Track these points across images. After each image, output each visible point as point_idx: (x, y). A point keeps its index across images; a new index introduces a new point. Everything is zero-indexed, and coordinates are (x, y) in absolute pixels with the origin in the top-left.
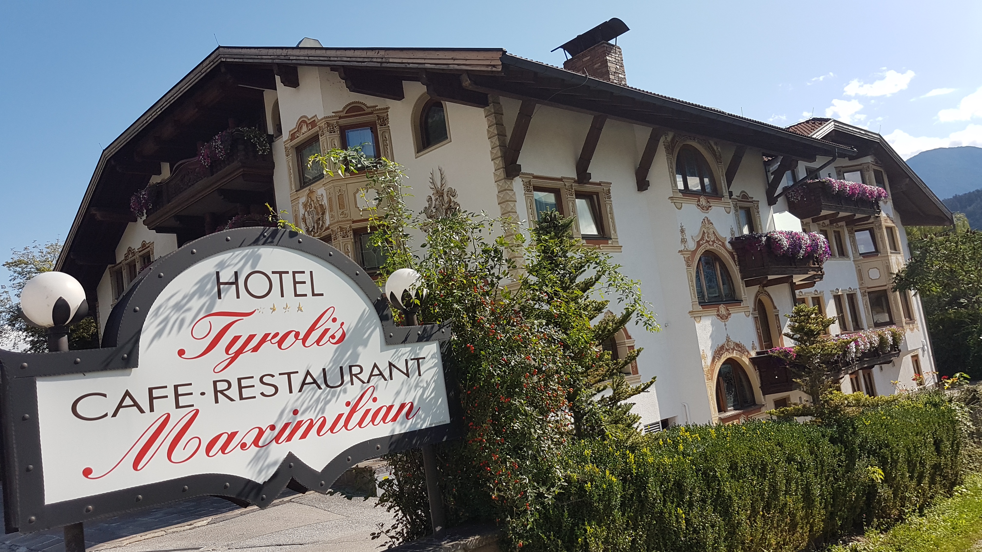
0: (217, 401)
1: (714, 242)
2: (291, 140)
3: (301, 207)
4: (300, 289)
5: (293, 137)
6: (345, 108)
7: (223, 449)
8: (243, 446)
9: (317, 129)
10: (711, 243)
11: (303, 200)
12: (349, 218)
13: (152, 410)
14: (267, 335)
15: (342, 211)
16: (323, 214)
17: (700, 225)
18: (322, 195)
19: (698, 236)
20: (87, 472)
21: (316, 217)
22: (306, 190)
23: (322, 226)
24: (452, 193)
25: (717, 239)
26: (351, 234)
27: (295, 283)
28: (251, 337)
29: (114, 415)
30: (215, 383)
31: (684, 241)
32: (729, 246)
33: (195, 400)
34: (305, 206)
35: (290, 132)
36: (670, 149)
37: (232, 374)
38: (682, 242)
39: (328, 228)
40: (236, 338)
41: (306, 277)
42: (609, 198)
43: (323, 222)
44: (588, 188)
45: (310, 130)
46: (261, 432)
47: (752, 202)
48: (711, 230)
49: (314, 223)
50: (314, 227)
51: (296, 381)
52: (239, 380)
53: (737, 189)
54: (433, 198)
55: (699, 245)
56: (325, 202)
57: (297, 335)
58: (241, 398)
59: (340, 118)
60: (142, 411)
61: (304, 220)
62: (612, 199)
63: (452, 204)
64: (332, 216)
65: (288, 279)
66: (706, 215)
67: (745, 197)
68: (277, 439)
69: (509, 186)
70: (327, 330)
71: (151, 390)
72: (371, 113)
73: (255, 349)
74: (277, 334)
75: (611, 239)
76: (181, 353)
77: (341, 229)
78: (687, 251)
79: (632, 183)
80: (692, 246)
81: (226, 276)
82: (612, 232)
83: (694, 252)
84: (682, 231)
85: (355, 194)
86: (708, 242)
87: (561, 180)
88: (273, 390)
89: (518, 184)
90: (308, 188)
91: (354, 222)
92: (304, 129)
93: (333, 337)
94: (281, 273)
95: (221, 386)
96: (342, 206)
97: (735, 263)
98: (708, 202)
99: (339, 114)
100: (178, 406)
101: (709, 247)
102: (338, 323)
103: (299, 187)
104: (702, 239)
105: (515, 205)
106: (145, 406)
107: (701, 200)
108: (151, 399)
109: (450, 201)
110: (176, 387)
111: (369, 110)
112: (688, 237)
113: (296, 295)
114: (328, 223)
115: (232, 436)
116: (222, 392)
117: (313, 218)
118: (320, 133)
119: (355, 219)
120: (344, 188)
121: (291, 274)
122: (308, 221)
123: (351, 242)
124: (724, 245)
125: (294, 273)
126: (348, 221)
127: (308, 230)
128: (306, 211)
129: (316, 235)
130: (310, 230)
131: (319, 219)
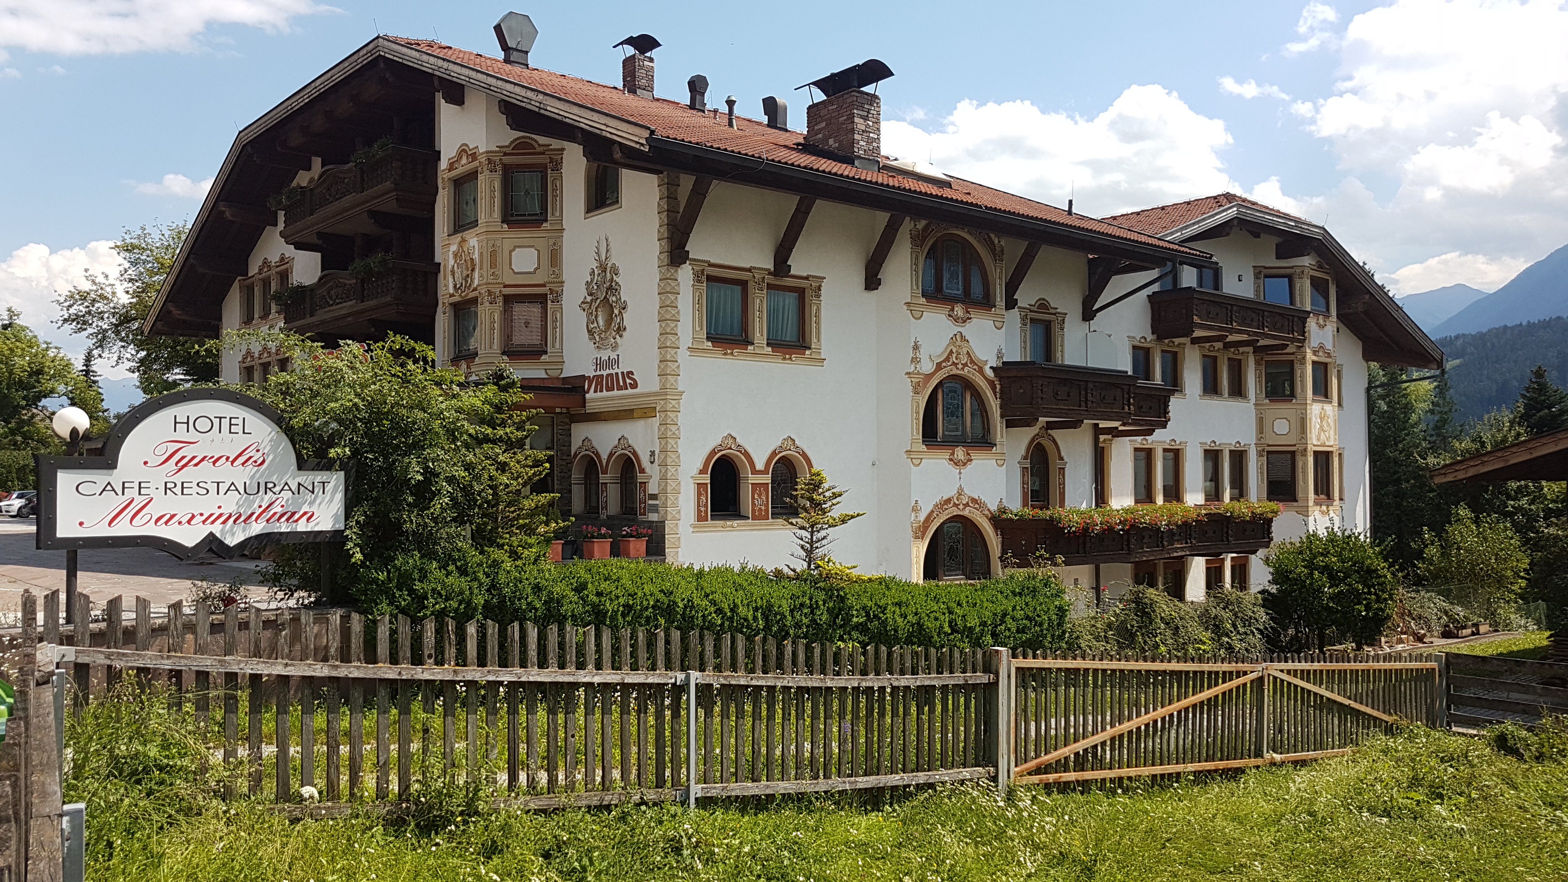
0: (166, 494)
1: (965, 365)
2: (450, 170)
3: (451, 256)
4: (234, 429)
5: (451, 167)
6: (512, 142)
7: (166, 523)
8: (180, 523)
9: (476, 163)
10: (960, 366)
11: (454, 248)
12: (500, 281)
13: (123, 494)
14: (205, 457)
15: (493, 270)
16: (473, 270)
17: (947, 341)
18: (474, 247)
19: (939, 356)
20: (81, 524)
21: (465, 273)
22: (458, 238)
23: (470, 285)
24: (615, 271)
25: (972, 362)
26: (500, 301)
27: (231, 425)
28: (194, 458)
29: (100, 494)
30: (166, 483)
31: (915, 360)
32: (990, 374)
33: (152, 492)
34: (455, 255)
36: (918, 240)
37: (178, 479)
38: (912, 361)
39: (475, 289)
40: (183, 458)
41: (240, 422)
42: (819, 296)
43: (472, 280)
44: (788, 282)
46: (193, 516)
47: (1055, 314)
48: (965, 350)
49: (462, 278)
50: (462, 285)
51: (223, 488)
52: (183, 483)
53: (1026, 297)
54: (596, 273)
55: (939, 366)
56: (476, 256)
57: (228, 458)
58: (182, 494)
59: (505, 154)
60: (117, 494)
61: (453, 273)
62: (821, 298)
63: (613, 284)
64: (481, 276)
65: (225, 423)
66: (960, 329)
67: (1043, 305)
68: (204, 522)
69: (672, 275)
70: (250, 458)
71: (124, 483)
72: (543, 153)
73: (196, 465)
74: (213, 457)
75: (810, 348)
76: (146, 463)
77: (490, 293)
78: (918, 373)
79: (859, 278)
80: (927, 367)
81: (182, 418)
82: (814, 340)
83: (929, 377)
84: (916, 347)
85: (510, 252)
86: (954, 364)
87: (749, 270)
88: (205, 492)
89: (685, 273)
90: (461, 234)
92: (464, 161)
93: (255, 462)
94: (220, 418)
95: (169, 485)
96: (493, 265)
97: (995, 395)
98: (968, 312)
99: (504, 150)
100: (140, 494)
101: (955, 372)
102: (260, 453)
103: (451, 232)
104: (947, 359)
105: (676, 298)
106: (120, 492)
107: (956, 309)
108: (124, 488)
109: (612, 280)
110: (140, 483)
111: (541, 149)
112: (923, 355)
113: (230, 432)
114: (476, 283)
115: (173, 516)
116: (170, 489)
117: (462, 272)
118: (480, 169)
119: (507, 283)
120: (498, 243)
121: (228, 419)
122: (456, 275)
124: (981, 371)
125: (231, 418)
126: (499, 283)
127: (455, 286)
128: (456, 262)
129: (463, 294)
130: (458, 286)
131: (468, 276)
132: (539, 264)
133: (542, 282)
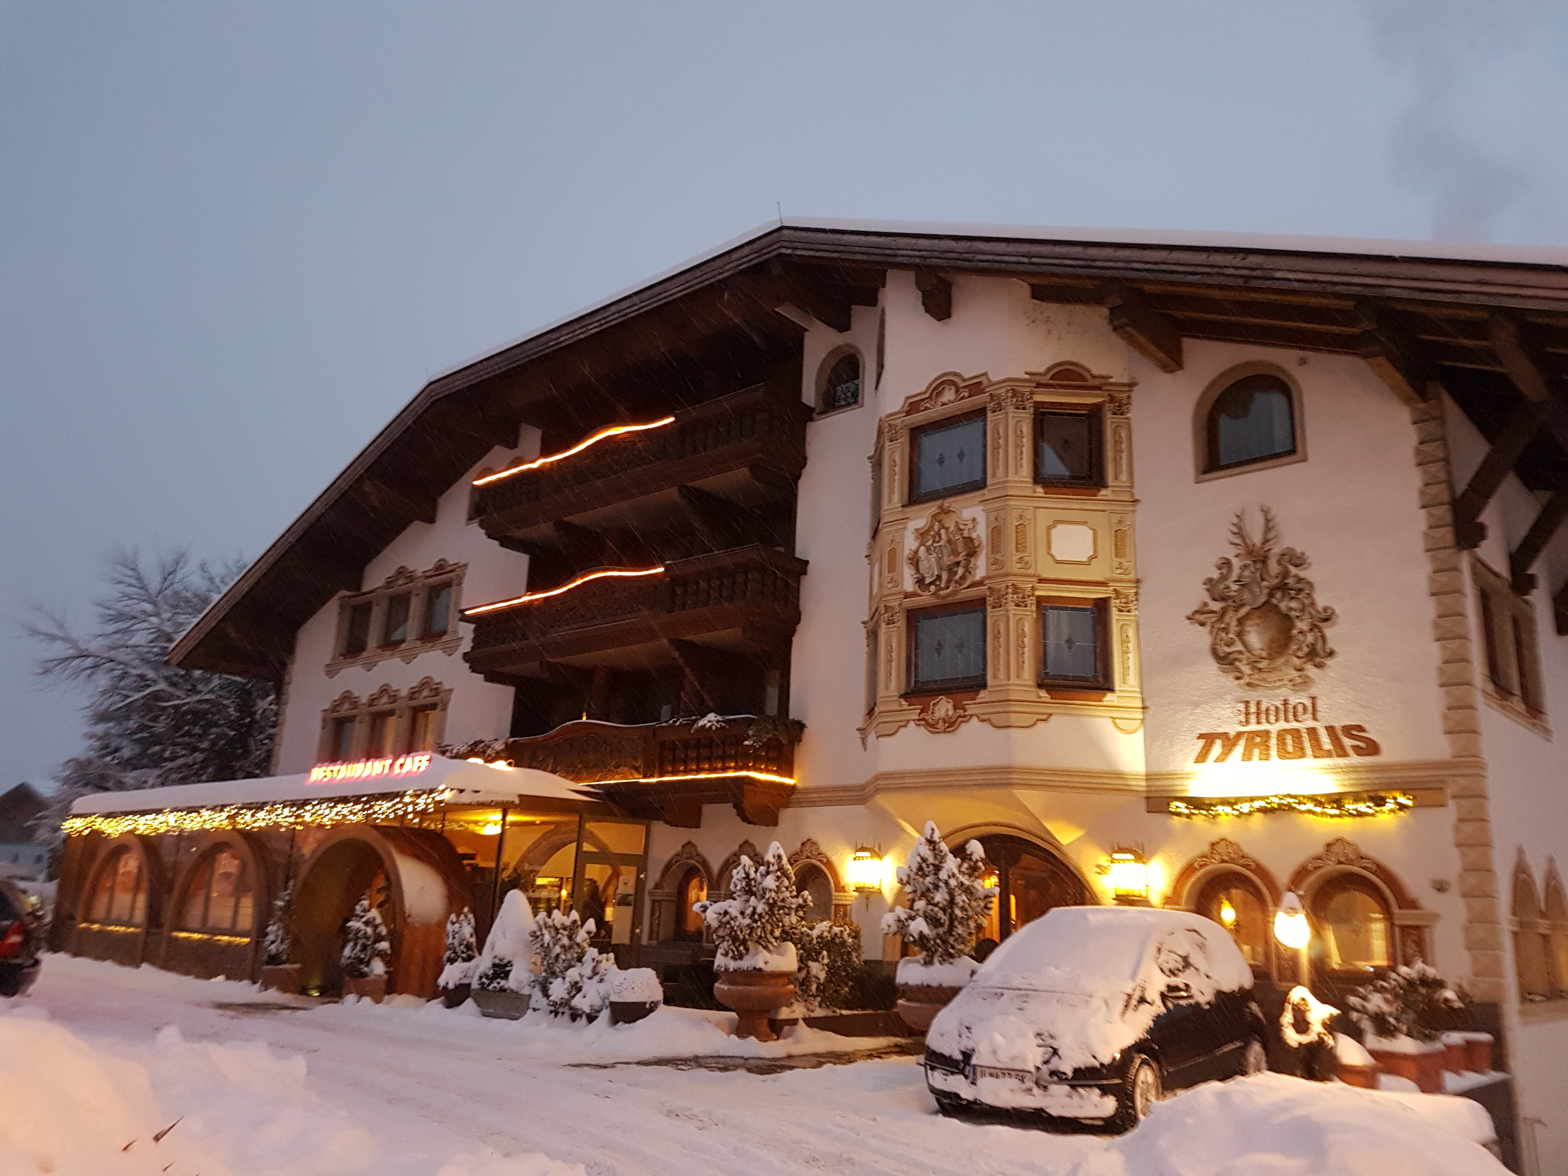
2: (908, 413)
3: (910, 536)
5: (912, 407)
6: (1049, 369)
9: (985, 397)
11: (919, 523)
12: (1031, 571)
15: (1020, 555)
18: (974, 520)
22: (930, 508)
23: (963, 578)
24: (1293, 559)
26: (1032, 605)
35: (908, 398)
39: (981, 583)
43: (967, 570)
45: (962, 398)
49: (941, 568)
54: (1236, 563)
56: (980, 534)
59: (1037, 385)
64: (993, 563)
72: (1098, 388)
77: (1015, 589)
85: (1049, 528)
90: (939, 503)
91: (1041, 582)
92: (949, 395)
96: (1020, 546)
99: (1038, 378)
103: (906, 502)
111: (1096, 382)
114: (979, 574)
118: (991, 407)
119: (1044, 576)
120: (1029, 514)
123: (1030, 618)
126: (1029, 576)
130: (928, 581)
131: (958, 564)
132: (1095, 551)
133: (1101, 579)
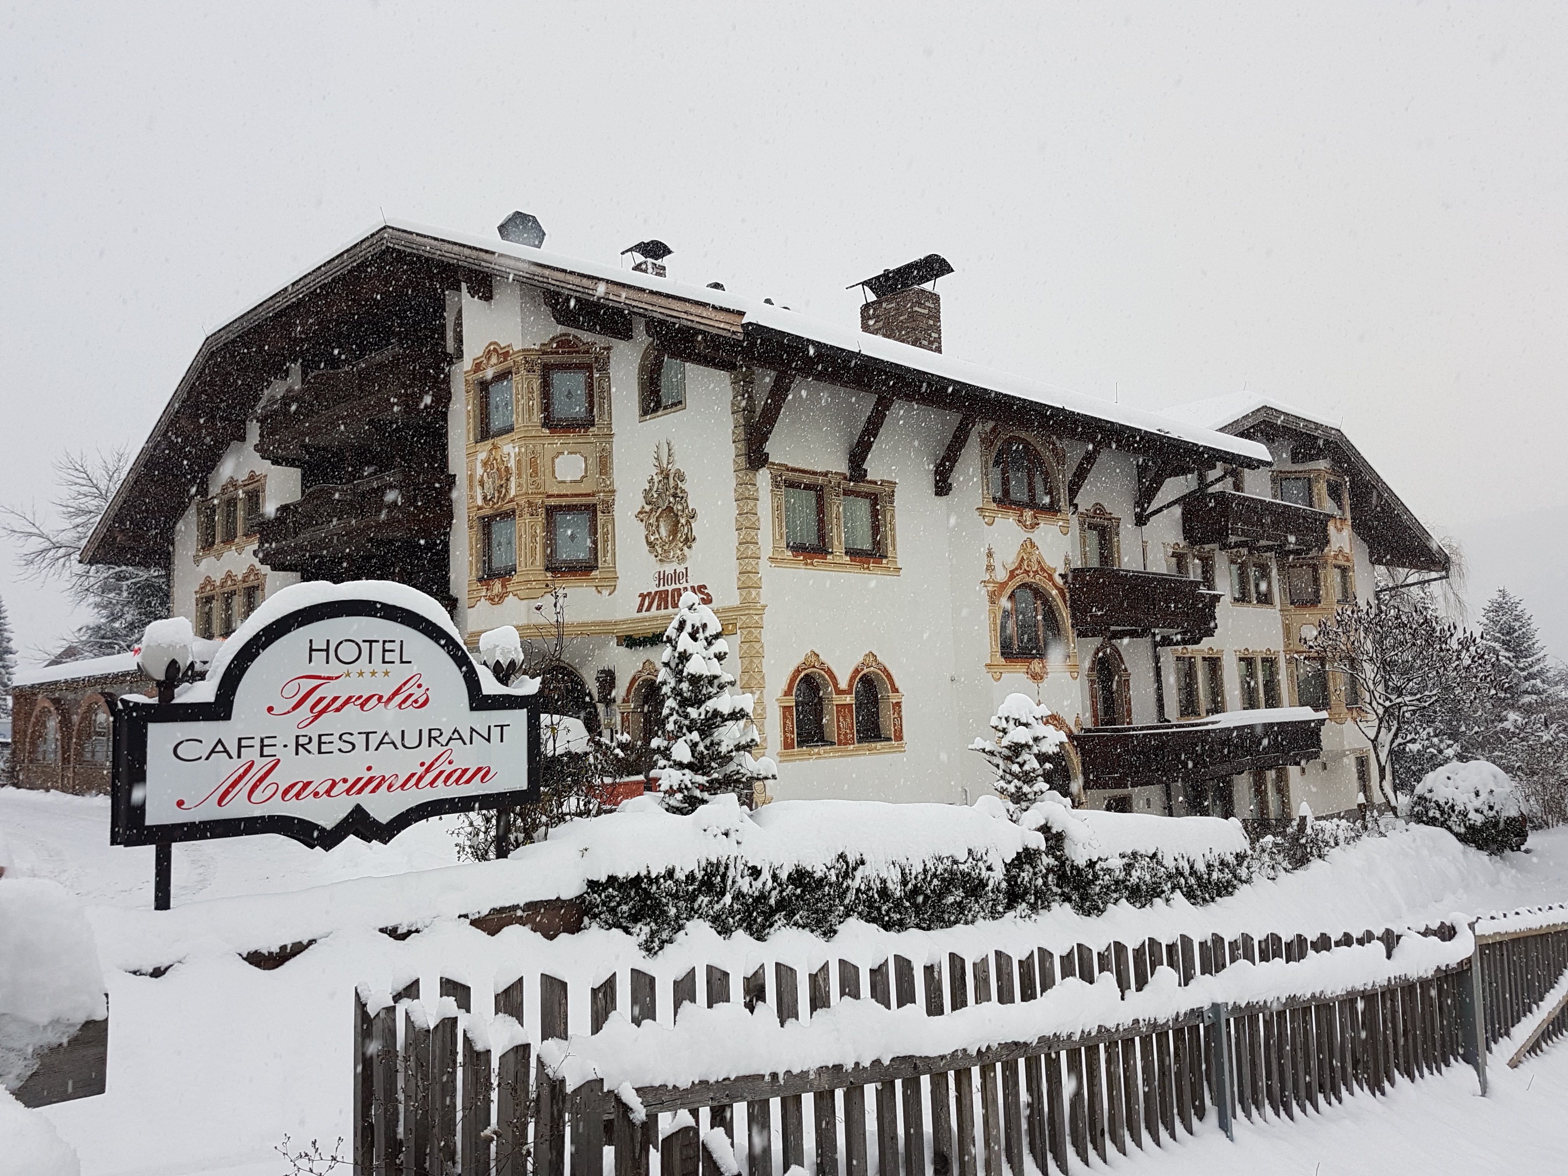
0: (297, 754)
1: (1036, 572)
2: (476, 372)
3: (479, 464)
4: (389, 657)
5: (478, 367)
6: (551, 340)
7: (297, 795)
8: (316, 794)
9: (509, 363)
10: (1031, 574)
11: (482, 456)
12: (542, 490)
13: (239, 757)
14: (350, 698)
15: (533, 479)
16: (508, 480)
17: (1017, 548)
18: (509, 454)
19: (1013, 563)
20: (180, 803)
21: (498, 483)
22: (488, 444)
23: (505, 495)
24: (680, 476)
25: (1043, 569)
26: (542, 513)
27: (384, 651)
28: (335, 699)
29: (207, 759)
30: (297, 737)
31: (990, 568)
32: (1060, 581)
33: (278, 751)
34: (485, 464)
35: (474, 360)
36: (987, 442)
37: (314, 731)
38: (987, 569)
39: (512, 501)
40: (321, 699)
41: (396, 646)
42: (892, 502)
43: (507, 491)
44: (864, 487)
45: (501, 362)
46: (334, 784)
47: (1110, 519)
48: (1035, 557)
49: (494, 490)
50: (494, 495)
51: (374, 740)
52: (320, 736)
53: (1085, 500)
54: (656, 479)
55: (1012, 575)
56: (512, 464)
57: (380, 698)
58: (320, 752)
59: (545, 353)
60: (231, 757)
61: (482, 484)
62: (895, 504)
63: (678, 491)
64: (519, 485)
65: (377, 648)
66: (1030, 535)
67: (1099, 509)
68: (347, 792)
69: (751, 479)
70: (411, 695)
71: (240, 740)
72: (588, 352)
73: (338, 710)
74: (360, 697)
75: (886, 557)
76: (270, 709)
77: (530, 504)
78: (994, 582)
79: (928, 483)
80: (1001, 575)
81: (319, 644)
82: (890, 548)
83: (1003, 585)
84: (990, 555)
85: (553, 459)
86: (1027, 572)
87: (825, 474)
88: (351, 747)
89: (764, 477)
90: (491, 441)
91: (549, 496)
92: (494, 360)
93: (416, 701)
94: (371, 642)
95: (302, 741)
96: (533, 473)
97: (1066, 604)
98: (1036, 517)
99: (544, 348)
100: (262, 755)
101: (1027, 580)
102: (423, 689)
103: (479, 438)
104: (1020, 567)
105: (756, 505)
106: (234, 754)
107: (1025, 514)
108: (240, 747)
109: (676, 487)
110: (262, 740)
111: (585, 347)
112: (997, 563)
113: (384, 662)
114: (512, 493)
115: (307, 785)
116: (302, 746)
117: (494, 482)
118: (514, 370)
119: (550, 493)
120: (539, 449)
121: (381, 643)
122: (486, 486)
123: (541, 524)
124: (1051, 578)
125: (384, 642)
126: (540, 494)
127: (485, 498)
128: (485, 471)
129: (496, 506)
130: (489, 498)
131: (502, 486)
132: (586, 472)
133: (590, 491)
